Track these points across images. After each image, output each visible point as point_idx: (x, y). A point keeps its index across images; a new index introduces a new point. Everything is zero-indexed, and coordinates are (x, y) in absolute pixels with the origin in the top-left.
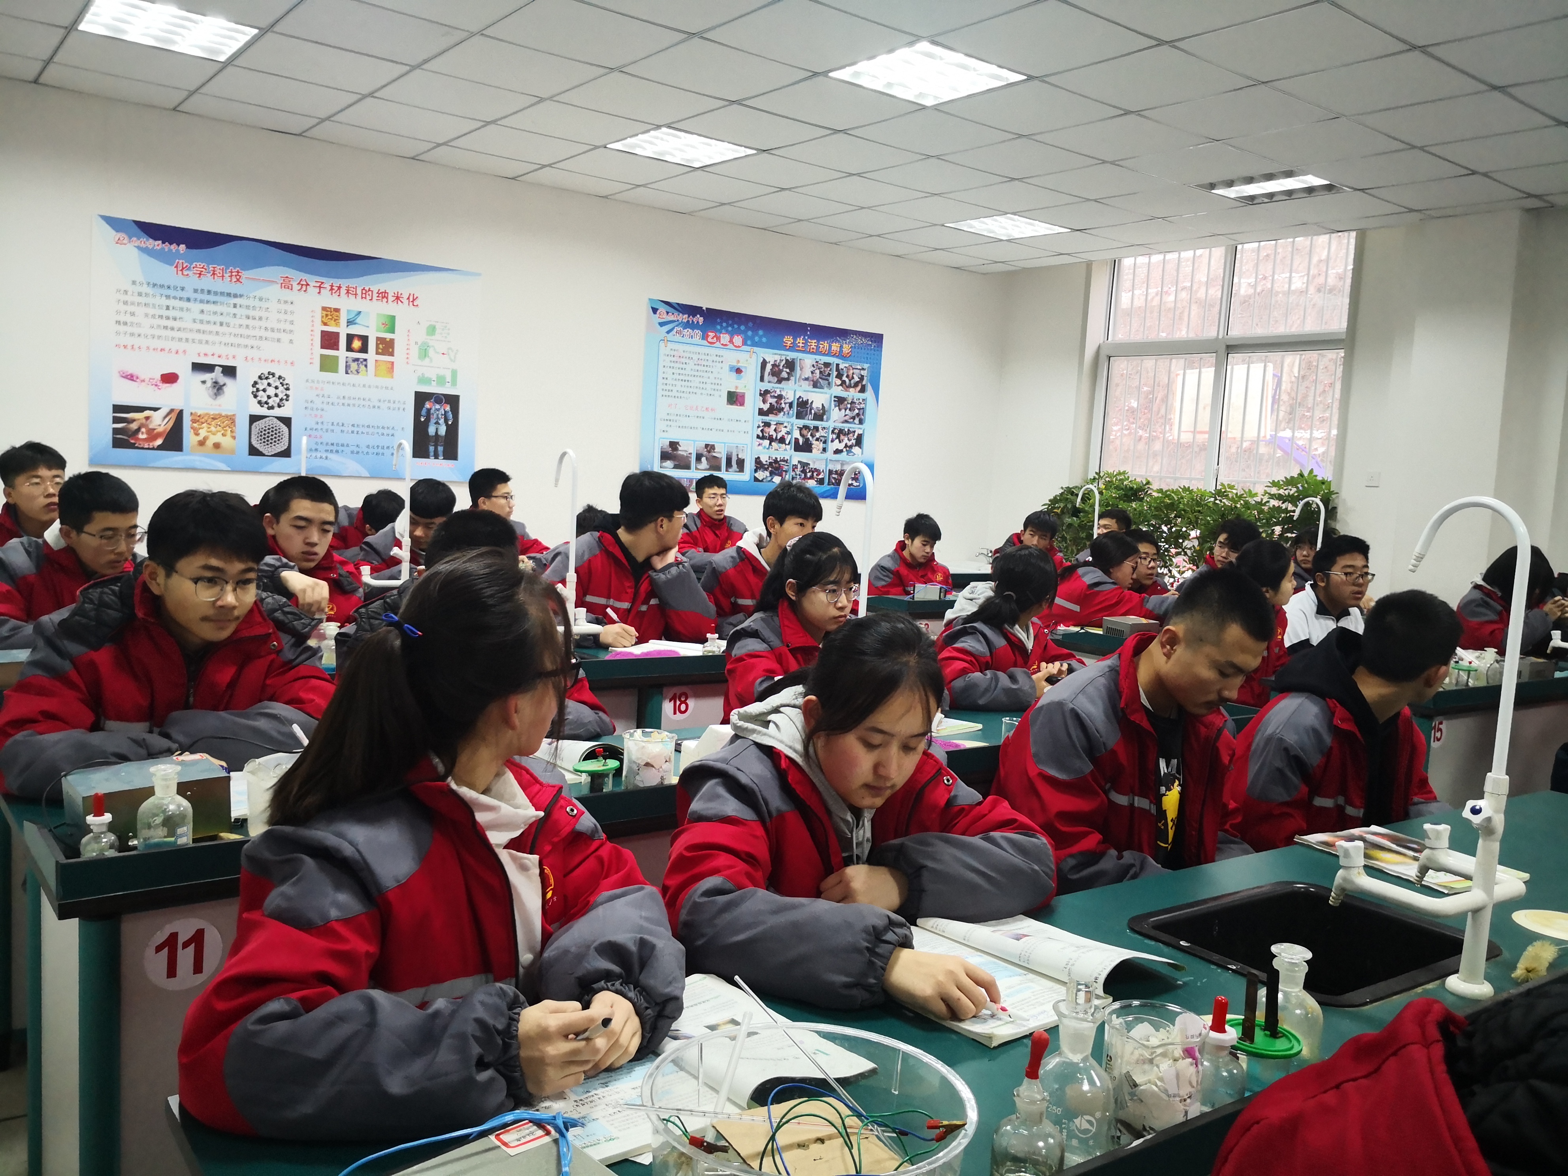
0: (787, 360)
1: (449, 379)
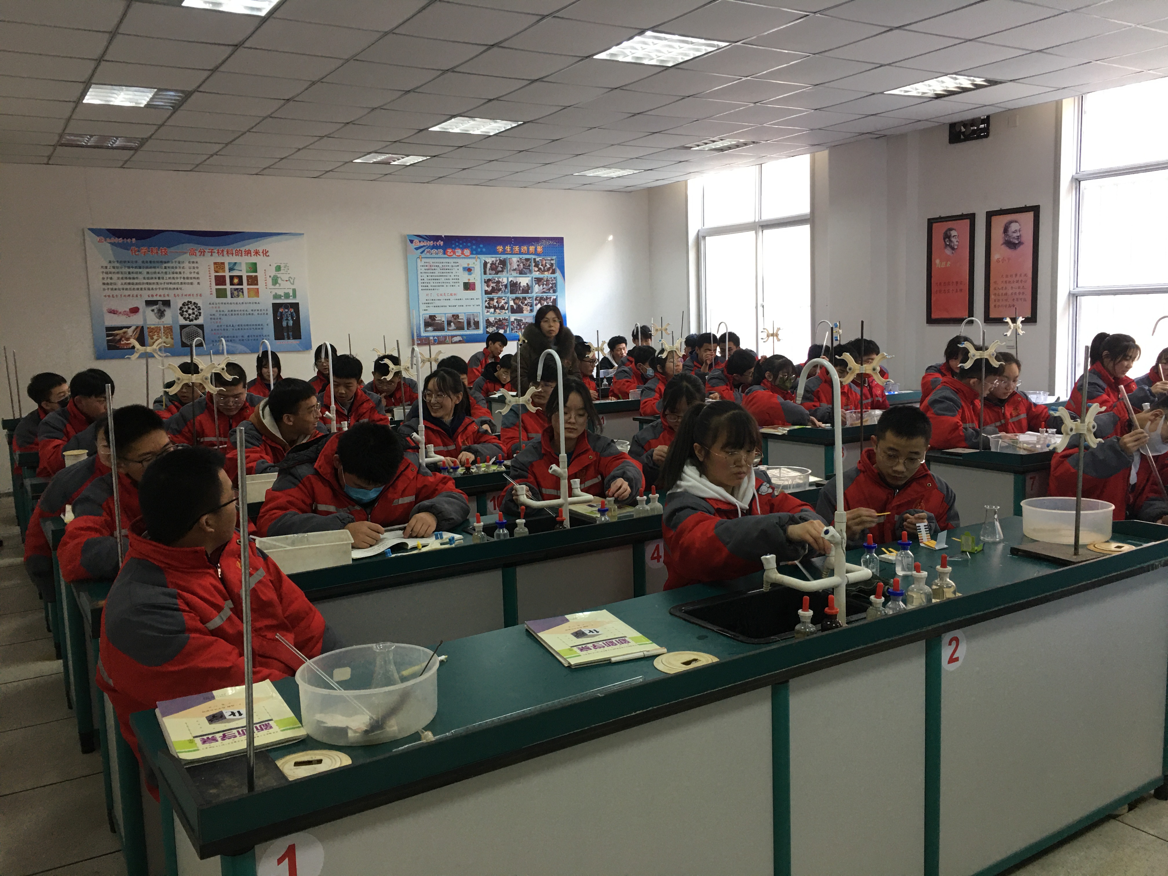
0: (500, 260)
1: (291, 294)
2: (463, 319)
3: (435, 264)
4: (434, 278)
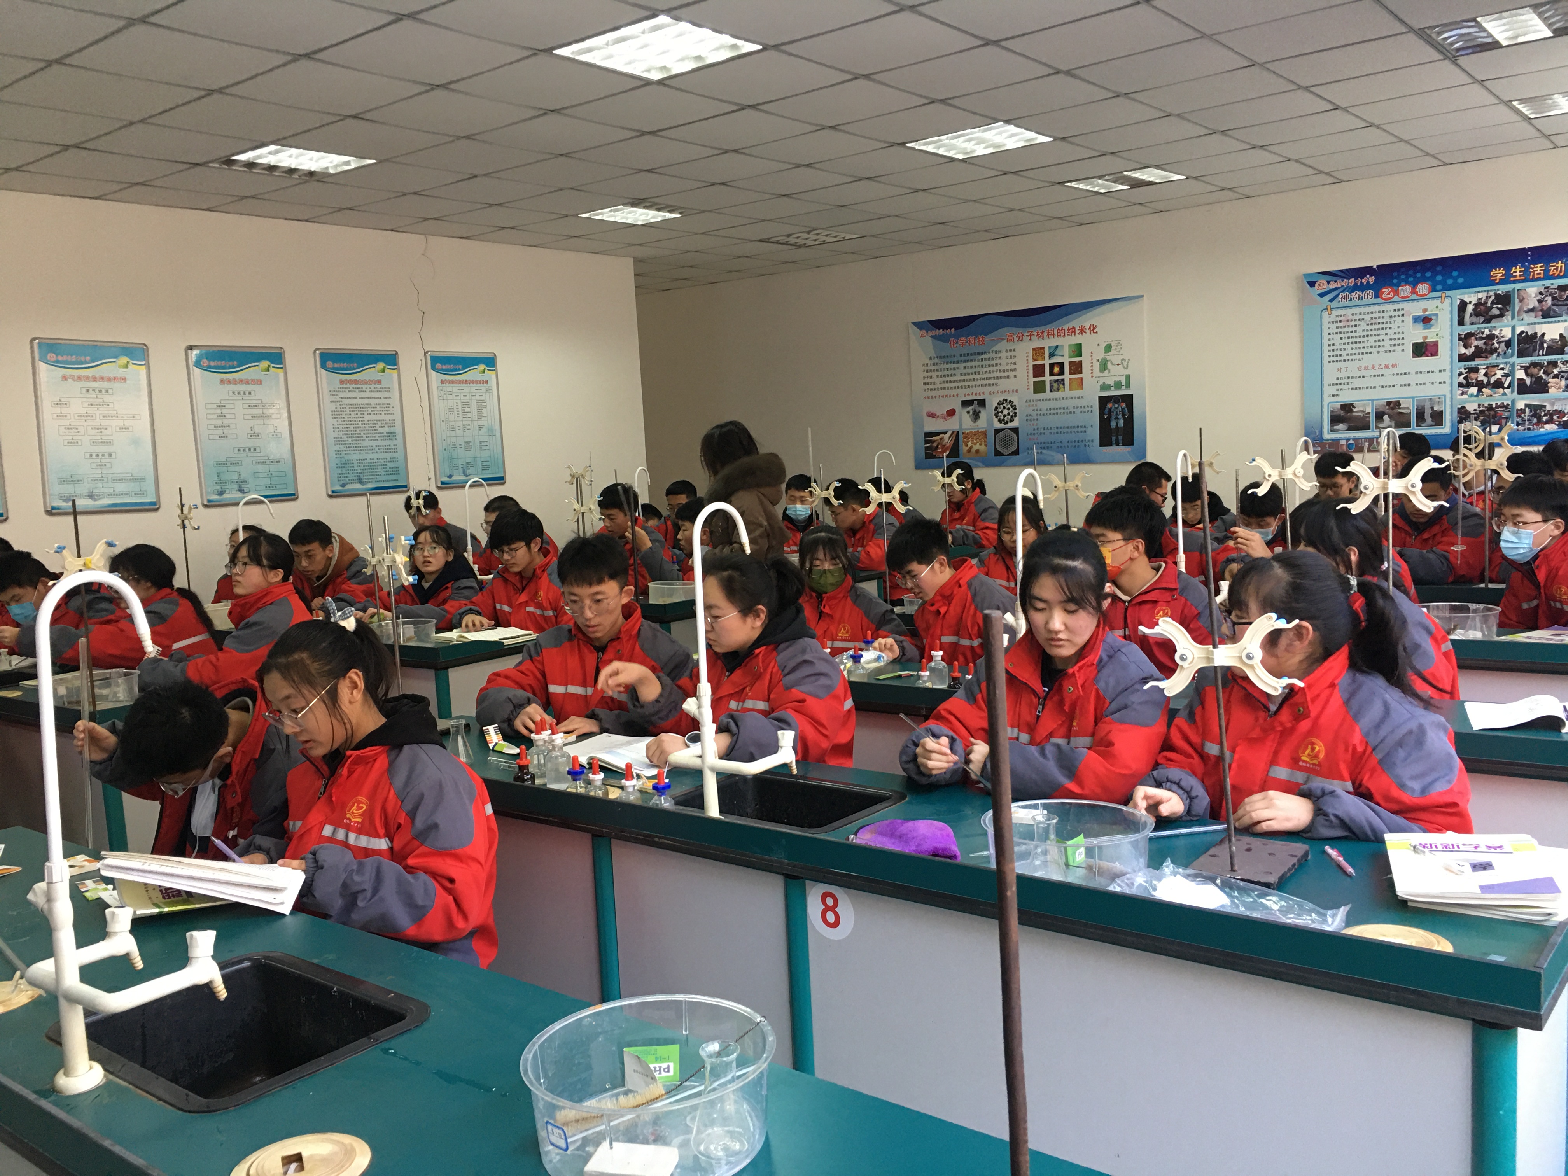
2: (1408, 408)
3: (1357, 317)
4: (1354, 340)
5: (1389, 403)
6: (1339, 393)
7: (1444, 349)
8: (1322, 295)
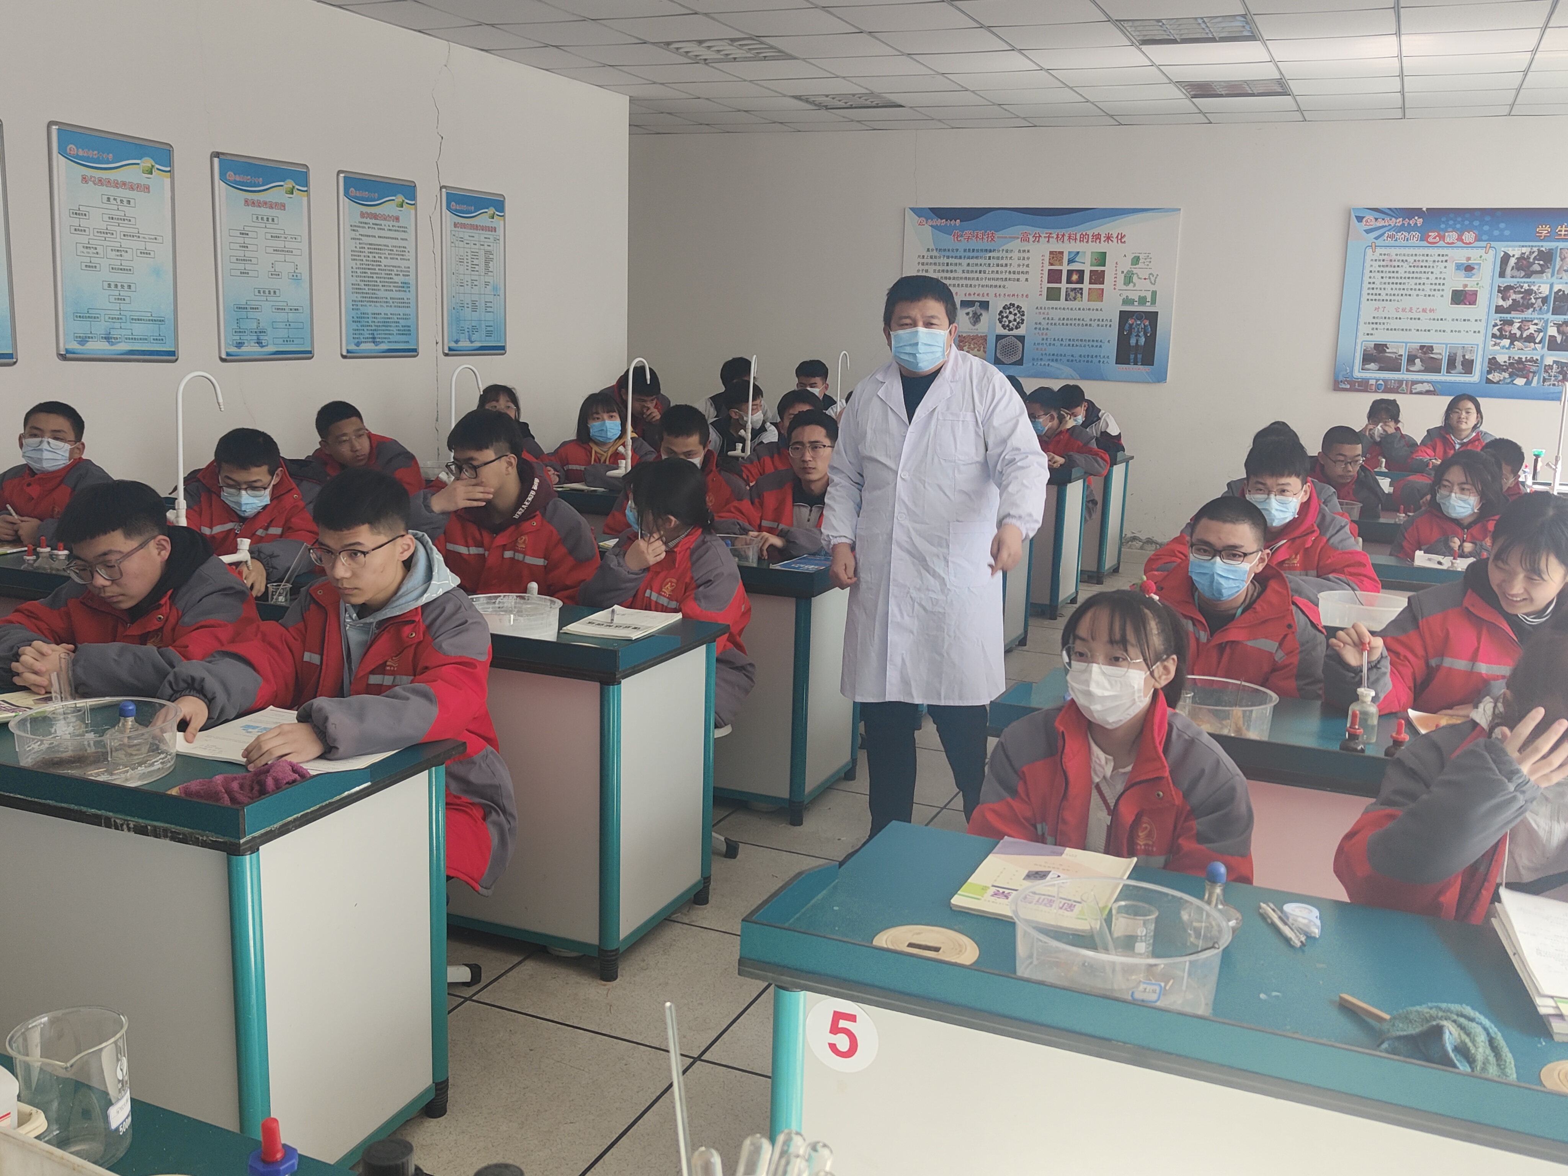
2: (1440, 354)
3: (1401, 258)
4: (1395, 281)
5: (1422, 347)
6: (1374, 332)
7: (1483, 298)
8: (1368, 231)
